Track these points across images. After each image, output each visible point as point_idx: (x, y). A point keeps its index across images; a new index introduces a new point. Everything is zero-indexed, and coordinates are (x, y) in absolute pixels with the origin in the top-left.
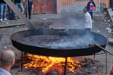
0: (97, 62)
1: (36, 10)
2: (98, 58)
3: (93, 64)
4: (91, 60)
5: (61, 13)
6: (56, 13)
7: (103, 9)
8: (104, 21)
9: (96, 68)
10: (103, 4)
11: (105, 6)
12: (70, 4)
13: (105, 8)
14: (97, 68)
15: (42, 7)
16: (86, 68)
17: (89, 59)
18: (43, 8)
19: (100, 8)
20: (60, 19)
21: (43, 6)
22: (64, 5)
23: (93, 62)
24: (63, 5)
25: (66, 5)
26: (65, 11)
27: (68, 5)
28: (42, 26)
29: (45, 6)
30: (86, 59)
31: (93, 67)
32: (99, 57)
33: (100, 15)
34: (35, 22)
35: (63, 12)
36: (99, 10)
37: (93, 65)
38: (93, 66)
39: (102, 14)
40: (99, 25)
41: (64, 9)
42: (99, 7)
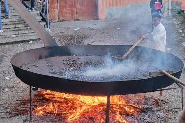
0: (166, 102)
1: (64, 14)
2: (167, 96)
3: (158, 106)
4: (155, 99)
5: (106, 19)
6: (98, 19)
7: (176, 12)
8: (178, 31)
9: (163, 114)
10: (177, 3)
11: (181, 7)
12: (120, 5)
13: (179, 10)
14: (165, 114)
15: (74, 9)
16: (145, 114)
17: (152, 98)
18: (76, 11)
19: (172, 10)
20: (103, 29)
21: (75, 7)
22: (110, 5)
23: (158, 103)
24: (108, 5)
25: (113, 6)
26: (112, 16)
27: (117, 5)
28: (72, 41)
29: (79, 7)
30: (145, 98)
31: (159, 113)
32: (169, 94)
33: (171, 22)
34: (61, 34)
35: (110, 16)
36: (170, 14)
37: (158, 108)
38: (157, 111)
39: (175, 19)
40: (170, 39)
41: (111, 12)
42: (170, 8)
